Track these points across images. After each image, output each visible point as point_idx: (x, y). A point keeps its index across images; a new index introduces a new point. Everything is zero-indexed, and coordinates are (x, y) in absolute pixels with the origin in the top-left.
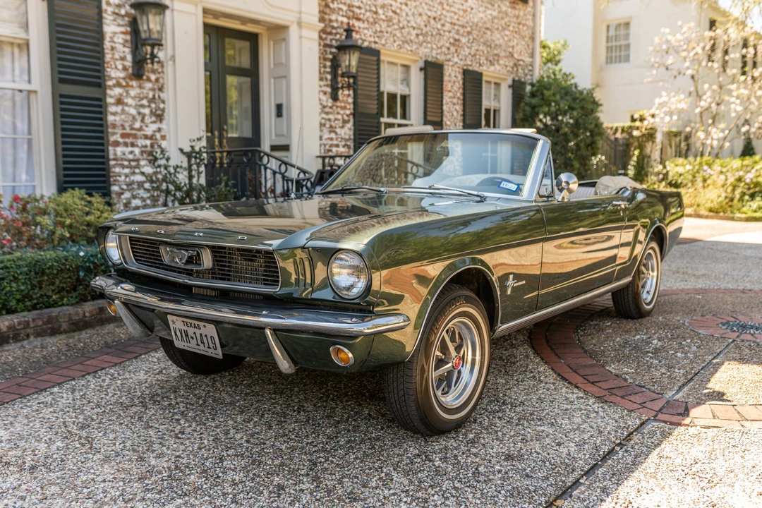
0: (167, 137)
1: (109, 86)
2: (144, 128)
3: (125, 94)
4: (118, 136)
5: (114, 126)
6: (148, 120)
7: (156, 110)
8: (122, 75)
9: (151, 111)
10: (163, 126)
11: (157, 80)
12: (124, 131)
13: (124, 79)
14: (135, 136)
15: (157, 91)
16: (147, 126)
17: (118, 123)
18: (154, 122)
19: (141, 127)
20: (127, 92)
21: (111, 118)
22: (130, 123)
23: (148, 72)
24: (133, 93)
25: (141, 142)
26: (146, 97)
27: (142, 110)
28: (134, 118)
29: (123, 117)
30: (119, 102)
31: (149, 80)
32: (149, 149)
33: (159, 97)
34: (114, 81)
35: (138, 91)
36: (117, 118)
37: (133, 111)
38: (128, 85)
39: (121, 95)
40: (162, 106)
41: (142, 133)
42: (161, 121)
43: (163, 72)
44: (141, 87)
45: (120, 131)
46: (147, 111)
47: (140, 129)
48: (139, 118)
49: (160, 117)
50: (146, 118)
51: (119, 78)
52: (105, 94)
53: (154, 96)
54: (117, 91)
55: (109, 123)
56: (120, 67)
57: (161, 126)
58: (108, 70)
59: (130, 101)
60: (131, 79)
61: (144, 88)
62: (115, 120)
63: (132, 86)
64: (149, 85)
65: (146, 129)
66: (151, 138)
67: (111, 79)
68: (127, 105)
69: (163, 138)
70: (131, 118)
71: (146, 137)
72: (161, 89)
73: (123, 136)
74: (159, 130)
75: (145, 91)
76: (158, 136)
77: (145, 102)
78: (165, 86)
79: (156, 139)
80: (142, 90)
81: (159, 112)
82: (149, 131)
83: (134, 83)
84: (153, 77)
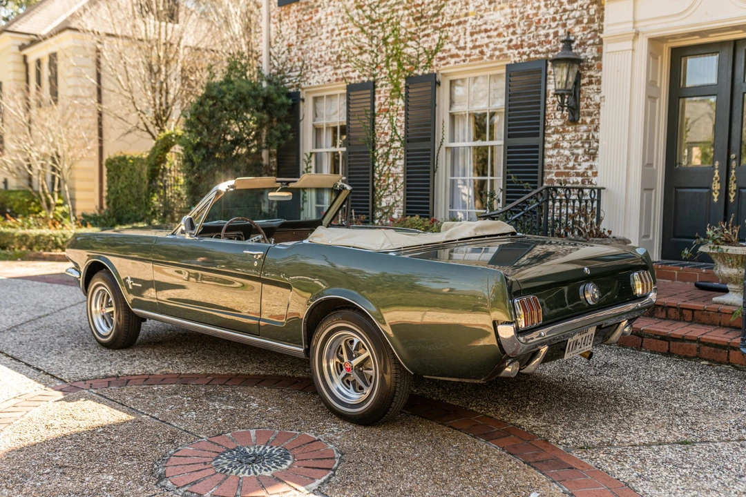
0: (599, 174)
1: (549, 134)
2: (577, 166)
3: (561, 139)
4: (553, 175)
5: (550, 167)
6: (580, 159)
7: (589, 150)
8: (560, 123)
9: (585, 150)
10: (596, 163)
11: (592, 122)
12: (559, 171)
13: (562, 125)
14: (568, 174)
15: (592, 131)
16: (580, 165)
17: (554, 164)
18: (587, 160)
19: (574, 165)
20: (563, 137)
21: (547, 160)
22: (565, 163)
23: (584, 115)
24: (568, 137)
25: (573, 179)
26: (581, 139)
27: (576, 151)
28: (568, 158)
29: (558, 158)
30: (556, 146)
31: (584, 123)
32: (580, 185)
33: (593, 137)
34: (553, 129)
35: (573, 134)
36: (554, 160)
37: (567, 153)
38: (564, 130)
39: (558, 140)
40: (595, 145)
41: (575, 171)
42: (593, 160)
43: (599, 113)
44: (576, 131)
45: (555, 171)
46: (580, 151)
47: (573, 168)
48: (573, 158)
49: (592, 155)
50: (579, 157)
51: (558, 126)
52: (544, 141)
53: (588, 136)
54: (555, 137)
55: (546, 164)
56: (559, 116)
57: (593, 164)
58: (549, 121)
59: (565, 144)
60: (568, 125)
61: (578, 131)
62: (552, 162)
63: (568, 131)
64: (584, 128)
65: (579, 167)
66: (583, 175)
67: (550, 128)
68: (562, 148)
69: (595, 174)
70: (565, 159)
71: (578, 175)
72: (596, 130)
73: (557, 174)
74: (591, 167)
75: (579, 134)
76: (590, 173)
77: (579, 143)
78: (600, 126)
79: (587, 176)
80: (577, 133)
81: (591, 151)
82: (581, 169)
83: (570, 128)
84: (588, 120)
